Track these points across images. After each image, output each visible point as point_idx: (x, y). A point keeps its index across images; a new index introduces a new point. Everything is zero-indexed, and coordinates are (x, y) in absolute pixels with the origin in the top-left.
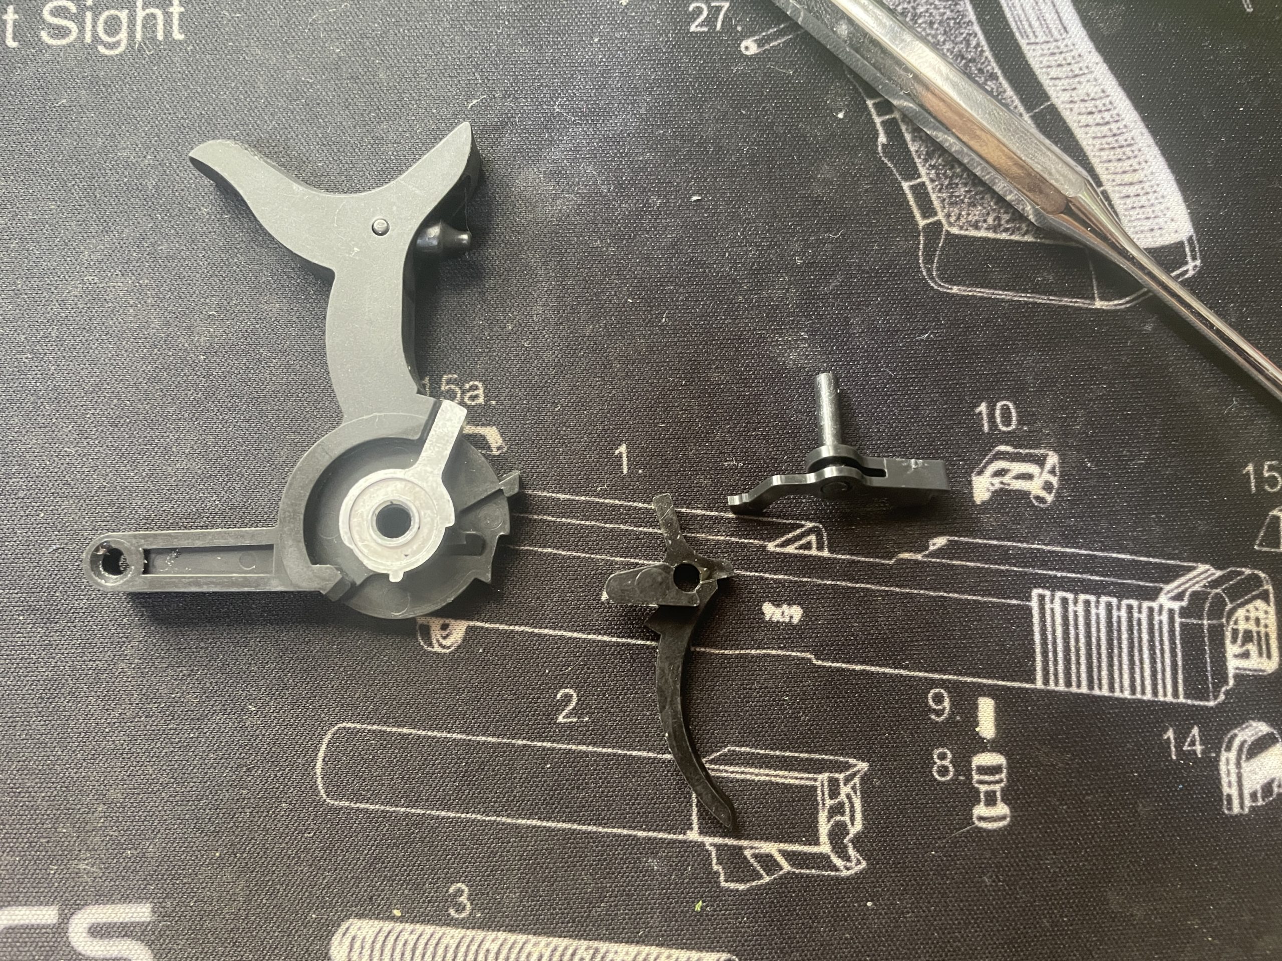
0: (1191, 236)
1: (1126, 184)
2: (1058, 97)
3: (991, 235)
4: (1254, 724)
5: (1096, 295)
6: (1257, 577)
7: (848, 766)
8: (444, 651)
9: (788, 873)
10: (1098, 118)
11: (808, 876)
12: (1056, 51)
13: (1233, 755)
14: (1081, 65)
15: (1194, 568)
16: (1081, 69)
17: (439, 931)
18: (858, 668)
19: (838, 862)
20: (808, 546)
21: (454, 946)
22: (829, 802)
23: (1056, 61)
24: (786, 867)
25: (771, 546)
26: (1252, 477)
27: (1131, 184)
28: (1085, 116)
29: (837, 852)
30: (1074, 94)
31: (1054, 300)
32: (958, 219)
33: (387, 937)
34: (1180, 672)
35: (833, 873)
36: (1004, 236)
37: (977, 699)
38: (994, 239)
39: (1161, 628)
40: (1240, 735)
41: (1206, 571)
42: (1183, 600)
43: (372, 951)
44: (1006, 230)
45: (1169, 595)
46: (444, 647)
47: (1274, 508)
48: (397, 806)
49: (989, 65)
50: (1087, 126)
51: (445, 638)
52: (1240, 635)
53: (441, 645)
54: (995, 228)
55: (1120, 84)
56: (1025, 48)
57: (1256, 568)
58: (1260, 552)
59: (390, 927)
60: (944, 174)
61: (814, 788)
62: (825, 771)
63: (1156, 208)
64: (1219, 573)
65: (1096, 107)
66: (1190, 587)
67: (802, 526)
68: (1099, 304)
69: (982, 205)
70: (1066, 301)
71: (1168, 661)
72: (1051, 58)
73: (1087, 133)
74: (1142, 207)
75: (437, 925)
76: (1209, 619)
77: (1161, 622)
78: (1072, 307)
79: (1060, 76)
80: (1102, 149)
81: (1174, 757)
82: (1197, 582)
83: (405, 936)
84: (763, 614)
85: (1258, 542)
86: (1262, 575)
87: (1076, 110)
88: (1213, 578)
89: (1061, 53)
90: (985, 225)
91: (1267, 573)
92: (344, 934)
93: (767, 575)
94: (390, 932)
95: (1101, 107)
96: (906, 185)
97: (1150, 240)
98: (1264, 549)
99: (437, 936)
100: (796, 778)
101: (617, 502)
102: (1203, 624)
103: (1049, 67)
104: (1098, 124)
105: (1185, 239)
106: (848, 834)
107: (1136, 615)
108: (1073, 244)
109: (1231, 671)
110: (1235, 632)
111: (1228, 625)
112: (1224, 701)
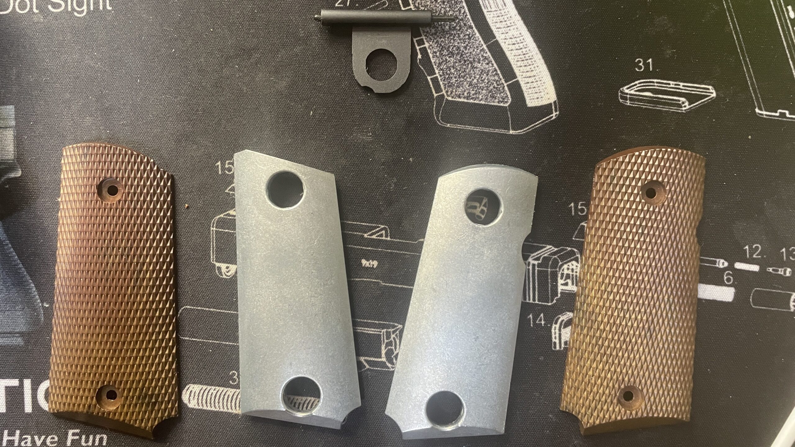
0: (556, 101)
1: (528, 77)
2: (499, 37)
3: (465, 101)
4: (568, 313)
5: (510, 128)
6: (573, 251)
7: (394, 327)
8: (227, 277)
9: (368, 369)
10: (517, 46)
11: (376, 370)
12: (500, 15)
13: (558, 326)
14: (511, 21)
15: (545, 247)
16: (511, 23)
17: (226, 389)
18: (400, 286)
19: (389, 365)
20: (381, 235)
21: (232, 396)
22: (386, 341)
23: (499, 20)
24: (367, 367)
25: (366, 235)
26: (573, 208)
27: (530, 77)
28: (511, 46)
29: (389, 361)
30: (507, 35)
31: (492, 130)
32: (451, 93)
33: (204, 391)
34: (537, 290)
35: (387, 370)
36: (472, 101)
38: (467, 103)
39: (529, 273)
40: (561, 317)
41: (551, 248)
42: (539, 260)
43: (198, 397)
44: (472, 98)
45: (533, 258)
46: (227, 276)
47: (582, 222)
48: (208, 340)
49: (469, 22)
50: (512, 50)
51: (227, 272)
52: (565, 276)
53: (226, 275)
54: (467, 98)
55: (528, 30)
56: (486, 13)
57: (573, 247)
58: (576, 240)
59: (206, 388)
60: (446, 73)
61: (380, 335)
62: (385, 328)
63: (541, 88)
64: (556, 249)
65: (517, 41)
66: (543, 255)
67: (380, 227)
68: (511, 132)
69: (462, 87)
70: (497, 131)
71: (531, 286)
72: (498, 18)
73: (511, 54)
74: (534, 87)
75: (225, 387)
76: (551, 269)
77: (529, 270)
78: (499, 133)
79: (501, 26)
80: (518, 61)
81: (532, 326)
82: (546, 253)
83: (212, 391)
84: (361, 264)
85: (574, 236)
86: (576, 250)
87: (507, 43)
88: (553, 251)
89: (502, 16)
90: (463, 96)
91: (578, 250)
92: (187, 390)
93: (364, 248)
94: (206, 390)
95: (519, 41)
96: (429, 78)
97: (537, 102)
98: (577, 239)
99: (225, 391)
100: (373, 331)
102: (548, 271)
103: (496, 22)
104: (517, 49)
105: (552, 102)
106: (393, 354)
108: (502, 104)
109: (559, 291)
110: (562, 274)
111: (559, 271)
112: (555, 303)
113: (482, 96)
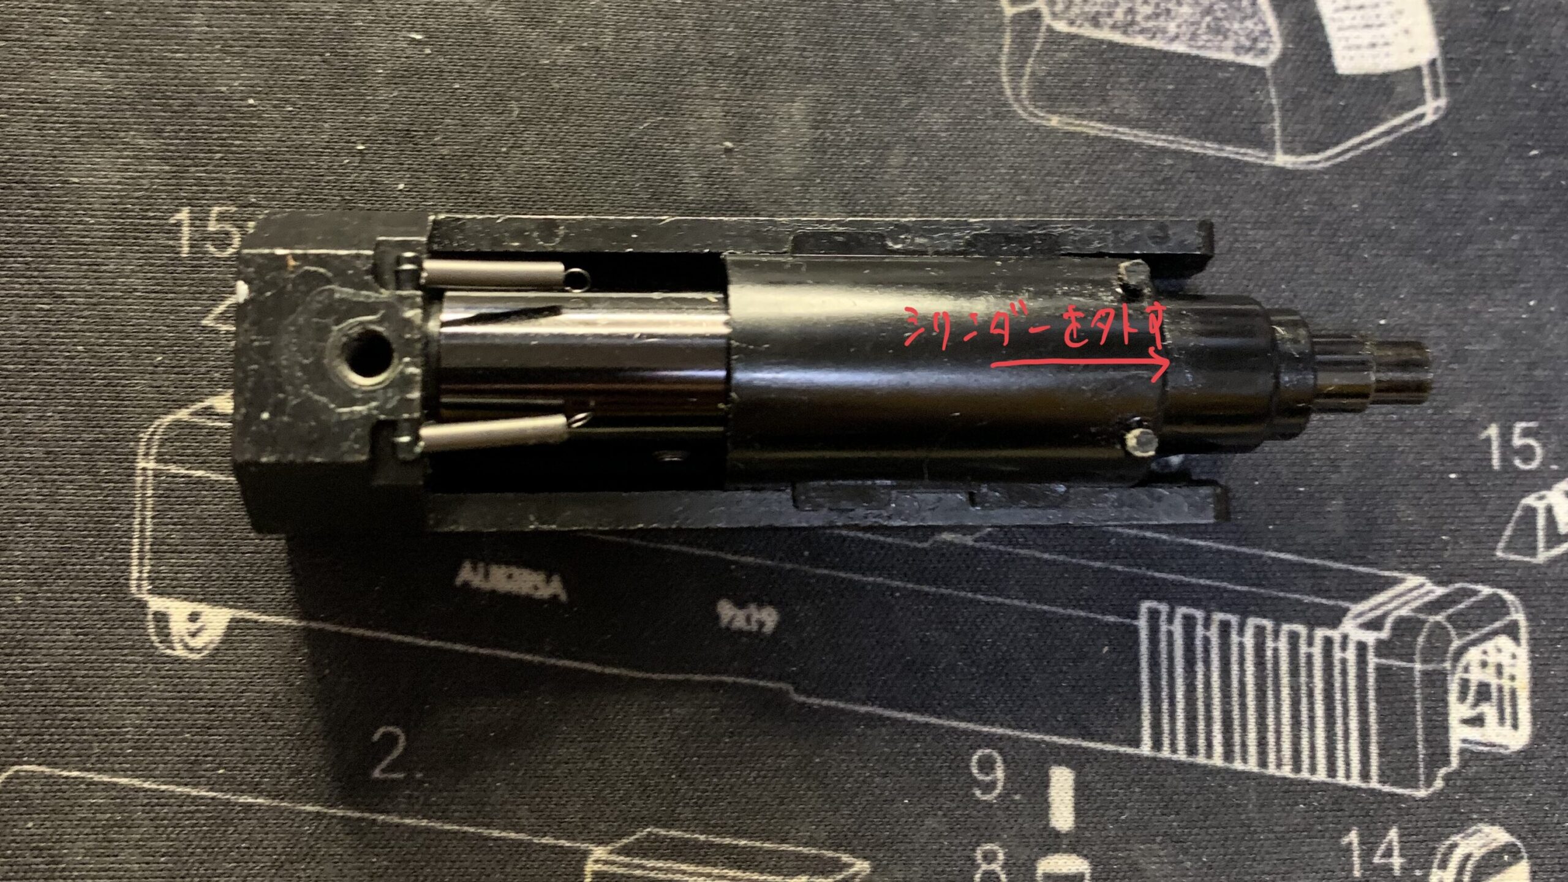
0: (1435, 59)
3: (1118, 37)
4: (1485, 829)
5: (1278, 145)
6: (1501, 600)
7: (840, 866)
8: (192, 655)
13: (1449, 876)
15: (1403, 580)
18: (865, 710)
26: (1495, 444)
31: (1212, 149)
32: (1068, 8)
34: (1374, 739)
36: (1140, 41)
37: (1049, 768)
38: (1125, 45)
39: (1344, 672)
40: (1462, 844)
41: (1422, 585)
42: (1382, 629)
44: (1142, 31)
45: (1360, 621)
46: (190, 649)
47: (1528, 493)
51: (193, 635)
52: (1472, 690)
53: (185, 645)
54: (1126, 28)
57: (1498, 585)
58: (1509, 559)
62: (802, 873)
63: (1383, 11)
64: (1440, 591)
66: (1396, 608)
68: (1282, 159)
70: (1230, 149)
71: (1354, 725)
74: (1362, 8)
76: (1424, 661)
77: (1344, 662)
78: (1239, 161)
81: (1357, 873)
82: (1406, 603)
84: (717, 619)
85: (1501, 545)
86: (1510, 597)
88: (1430, 597)
90: (1110, 21)
91: (1515, 593)
93: (730, 556)
97: (1370, 61)
98: (1512, 557)
102: (1412, 669)
105: (1424, 63)
107: (1303, 649)
108: (1248, 60)
109: (1455, 746)
110: (1465, 685)
111: (1453, 673)
112: (1441, 792)
113: (1179, 26)
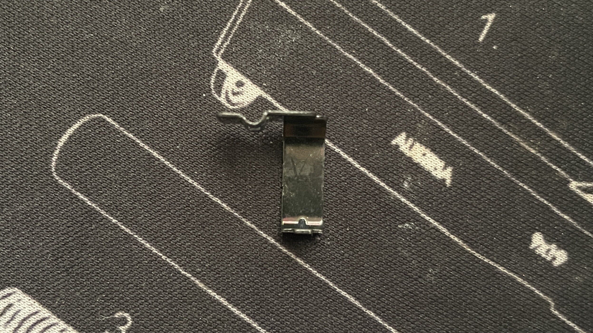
8: (227, 105)
25: (574, 185)
33: (39, 322)
51: (234, 94)
53: (227, 98)
92: (4, 297)
93: (555, 209)
101: (457, 63)
